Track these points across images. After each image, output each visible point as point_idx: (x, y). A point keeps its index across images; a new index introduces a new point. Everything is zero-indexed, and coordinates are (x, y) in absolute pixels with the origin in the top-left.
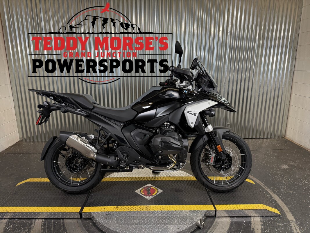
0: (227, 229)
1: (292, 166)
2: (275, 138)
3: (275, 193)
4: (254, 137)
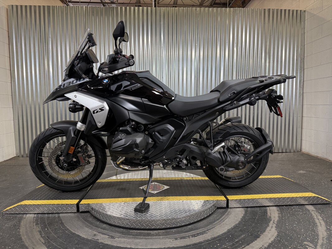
0: (241, 217)
1: (310, 171)
2: (290, 152)
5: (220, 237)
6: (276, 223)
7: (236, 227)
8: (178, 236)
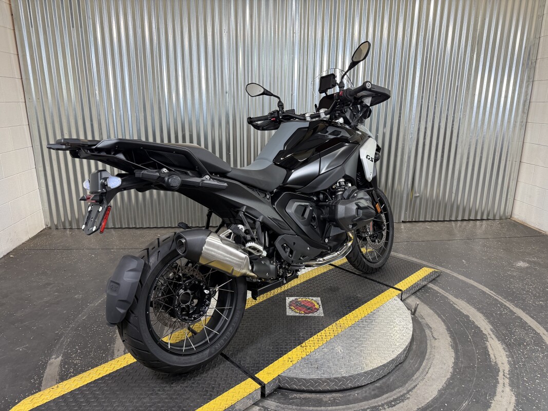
0: (451, 365)
1: (535, 263)
2: (494, 219)
3: (517, 306)
4: (460, 218)
5: (432, 406)
6: (508, 376)
7: (449, 385)
8: (365, 405)
